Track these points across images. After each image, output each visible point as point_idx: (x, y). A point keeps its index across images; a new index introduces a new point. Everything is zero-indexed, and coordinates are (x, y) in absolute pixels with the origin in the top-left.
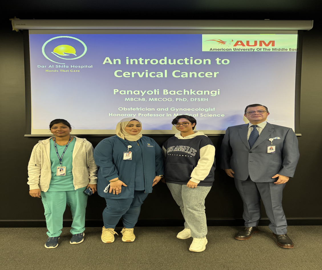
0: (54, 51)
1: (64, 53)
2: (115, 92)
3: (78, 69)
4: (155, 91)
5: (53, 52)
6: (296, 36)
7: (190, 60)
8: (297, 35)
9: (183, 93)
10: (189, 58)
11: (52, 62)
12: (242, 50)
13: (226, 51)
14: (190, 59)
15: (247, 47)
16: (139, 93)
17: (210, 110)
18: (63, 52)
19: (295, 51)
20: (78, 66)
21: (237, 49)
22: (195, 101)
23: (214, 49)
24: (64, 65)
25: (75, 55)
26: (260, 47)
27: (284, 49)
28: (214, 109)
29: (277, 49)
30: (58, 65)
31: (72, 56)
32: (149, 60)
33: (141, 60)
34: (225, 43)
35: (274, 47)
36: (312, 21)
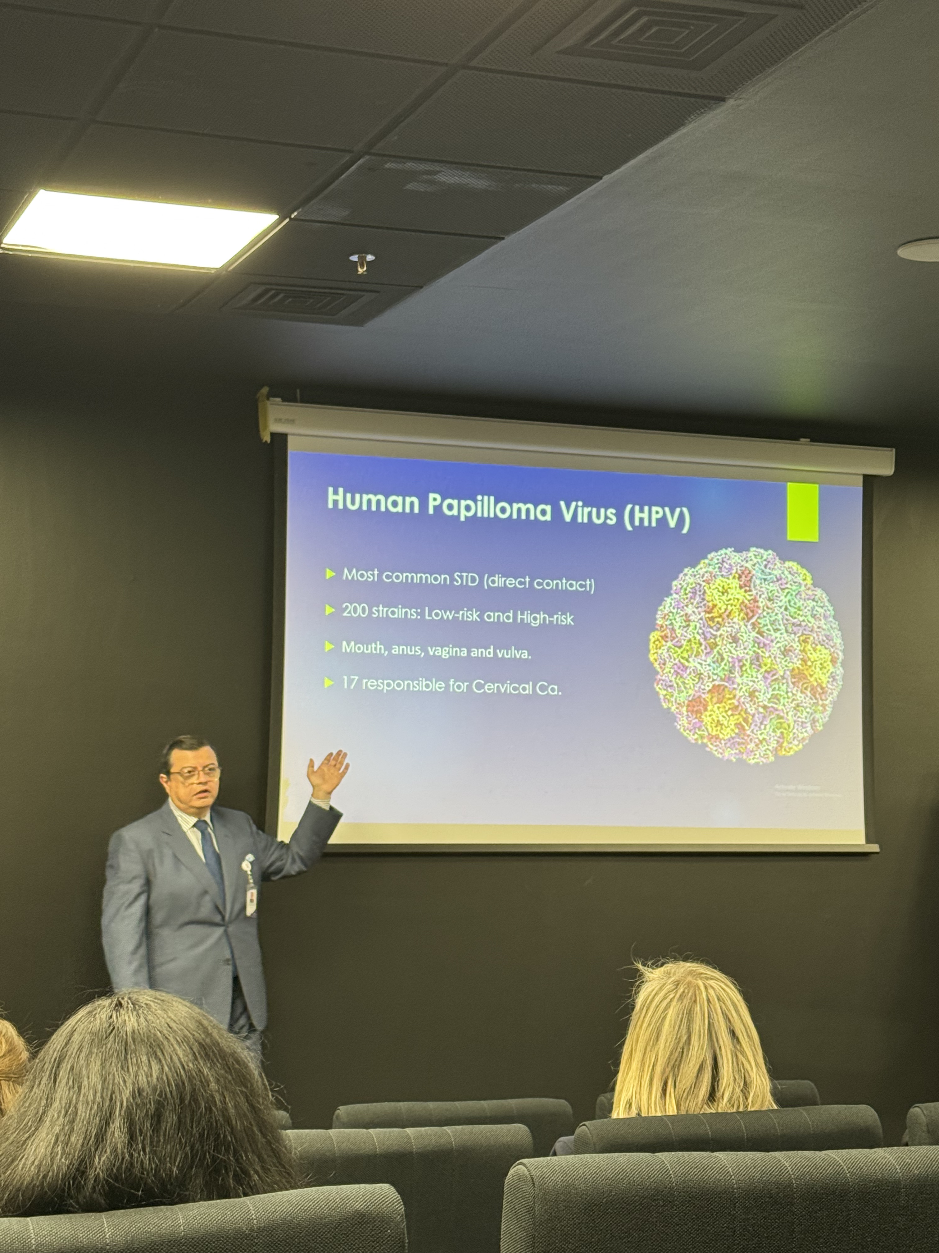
36: (892, 451)
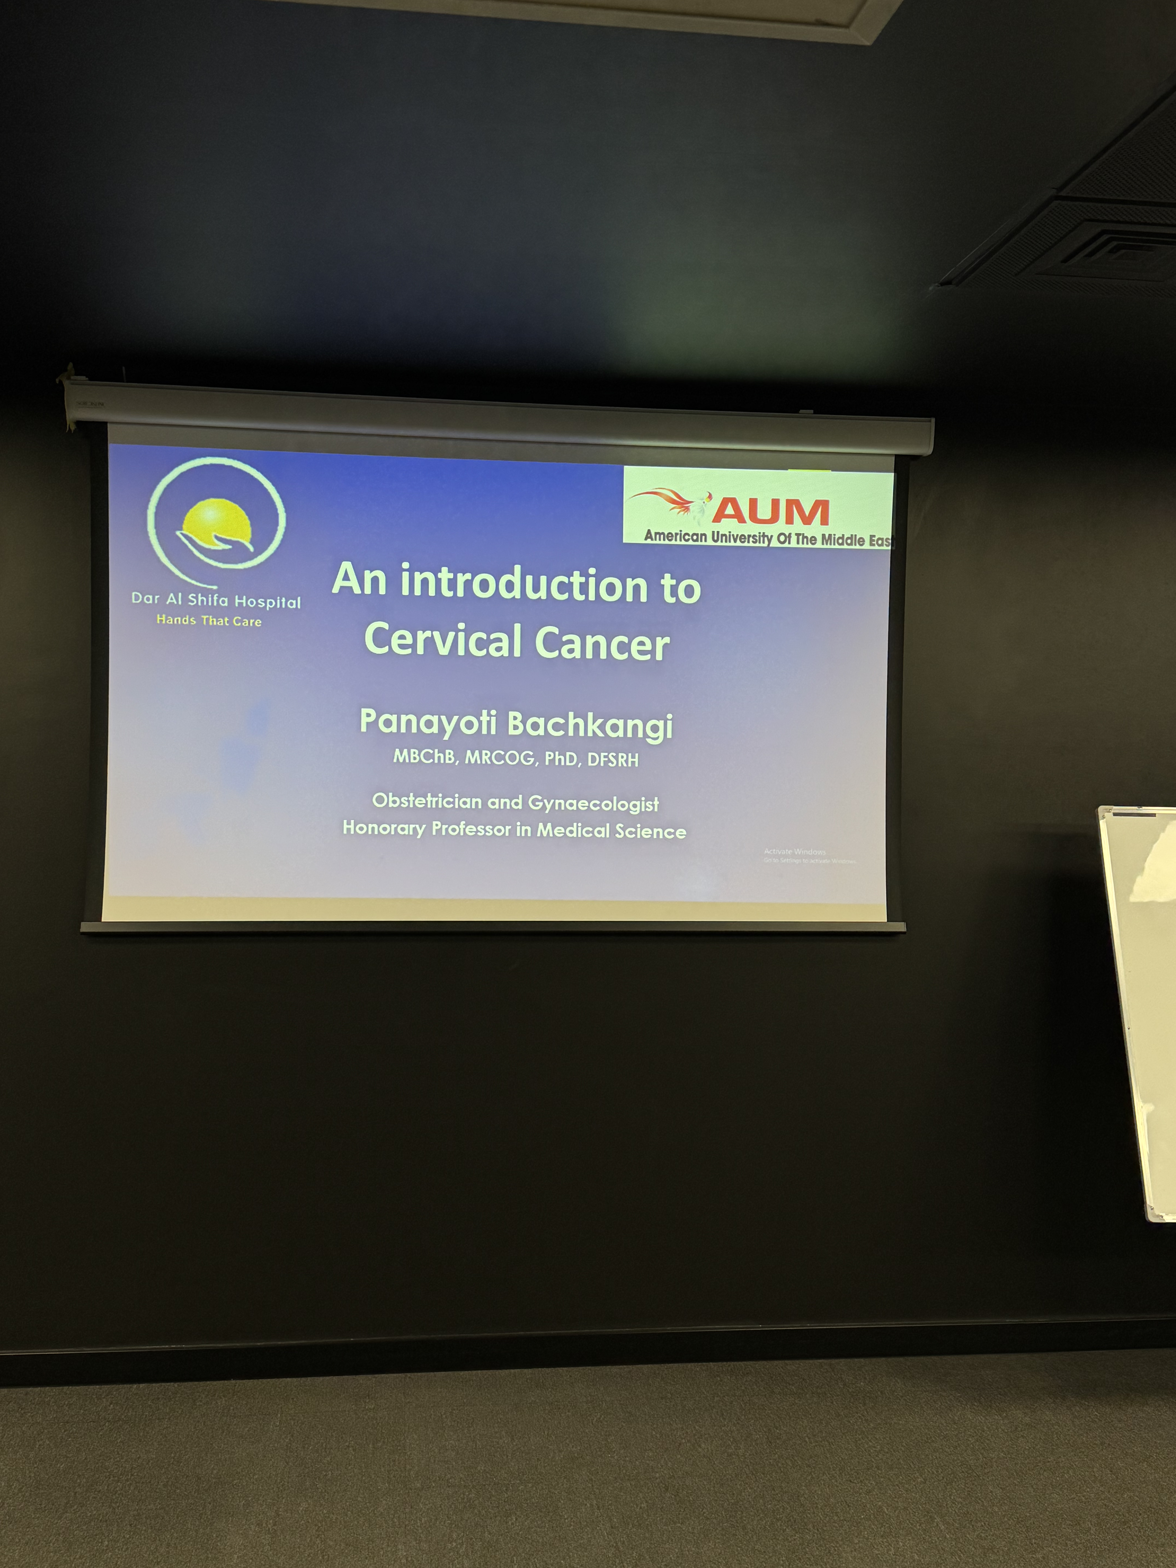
0: (184, 526)
1: (216, 537)
2: (365, 720)
3: (256, 613)
4: (484, 718)
5: (181, 529)
6: (888, 480)
7: (587, 581)
8: (893, 474)
9: (565, 727)
10: (585, 574)
11: (177, 577)
12: (735, 541)
13: (691, 543)
14: (587, 576)
15: (750, 528)
16: (435, 729)
17: (646, 807)
18: (214, 533)
19: (885, 548)
20: (257, 601)
21: (722, 535)
22: (602, 764)
23: (656, 534)
24: (213, 592)
25: (247, 549)
26: (787, 529)
27: (856, 535)
28: (656, 803)
29: (837, 537)
30: (197, 590)
31: (237, 552)
32: (468, 576)
33: (445, 575)
34: (687, 509)
35: (827, 530)
36: (930, 421)
